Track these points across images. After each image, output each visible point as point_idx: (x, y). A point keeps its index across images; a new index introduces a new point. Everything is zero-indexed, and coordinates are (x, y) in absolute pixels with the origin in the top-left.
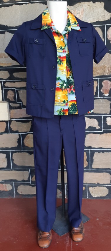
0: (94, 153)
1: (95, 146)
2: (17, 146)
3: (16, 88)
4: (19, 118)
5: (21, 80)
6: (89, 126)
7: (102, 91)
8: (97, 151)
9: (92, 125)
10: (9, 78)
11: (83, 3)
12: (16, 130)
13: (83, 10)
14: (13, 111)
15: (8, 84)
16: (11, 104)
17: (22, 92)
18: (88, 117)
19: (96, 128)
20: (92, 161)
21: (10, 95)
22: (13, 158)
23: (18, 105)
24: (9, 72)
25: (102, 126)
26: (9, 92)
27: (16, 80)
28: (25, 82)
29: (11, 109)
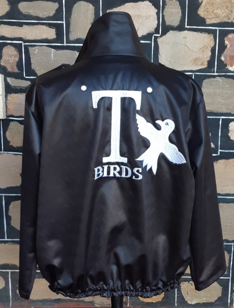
3: (25, 41)
5: (37, 21)
7: (223, 58)
10: (8, 15)
12: (20, 145)
14: (13, 97)
15: (4, 31)
16: (9, 79)
17: (37, 50)
21: (10, 57)
22: (10, 214)
23: (26, 84)
25: (218, 141)
26: (5, 50)
27: (25, 20)
28: (47, 26)
29: (11, 93)
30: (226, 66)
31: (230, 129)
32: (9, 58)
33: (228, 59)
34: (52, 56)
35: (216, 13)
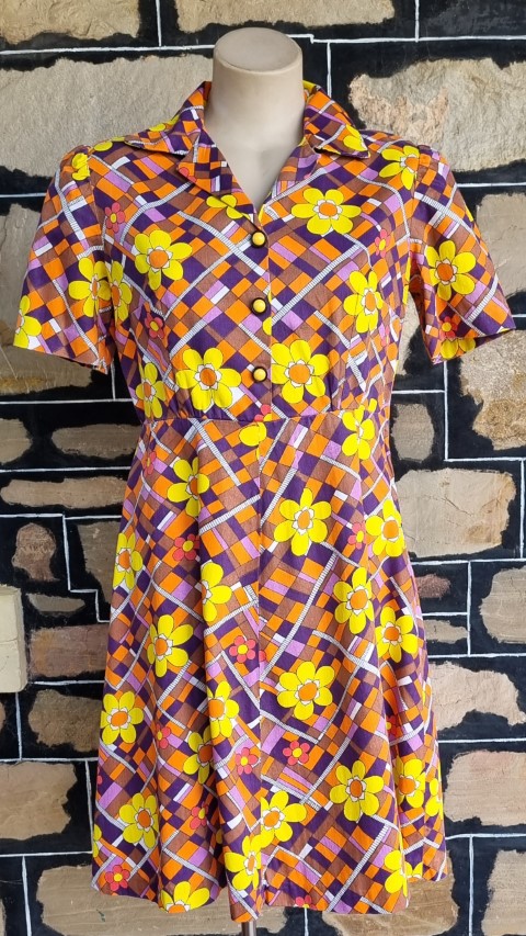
0: (494, 857)
1: (499, 815)
2: (63, 832)
3: (69, 513)
4: (79, 672)
5: (97, 467)
6: (470, 710)
8: (507, 845)
9: (483, 706)
10: (28, 459)
11: (446, 62)
12: (61, 742)
13: (442, 98)
14: (43, 635)
15: (18, 493)
16: (33, 598)
17: (97, 531)
18: (465, 663)
19: (506, 720)
20: (483, 898)
21: (33, 548)
22: (40, 897)
23: (71, 605)
24: (27, 426)
26: (23, 535)
27: (67, 467)
28: (119, 477)
29: (38, 628)
32: (33, 552)
35: (516, 426)
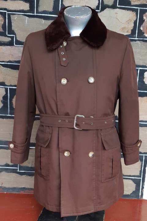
30: (144, 34)
31: (145, 76)
33: (145, 29)
34: (26, 21)
